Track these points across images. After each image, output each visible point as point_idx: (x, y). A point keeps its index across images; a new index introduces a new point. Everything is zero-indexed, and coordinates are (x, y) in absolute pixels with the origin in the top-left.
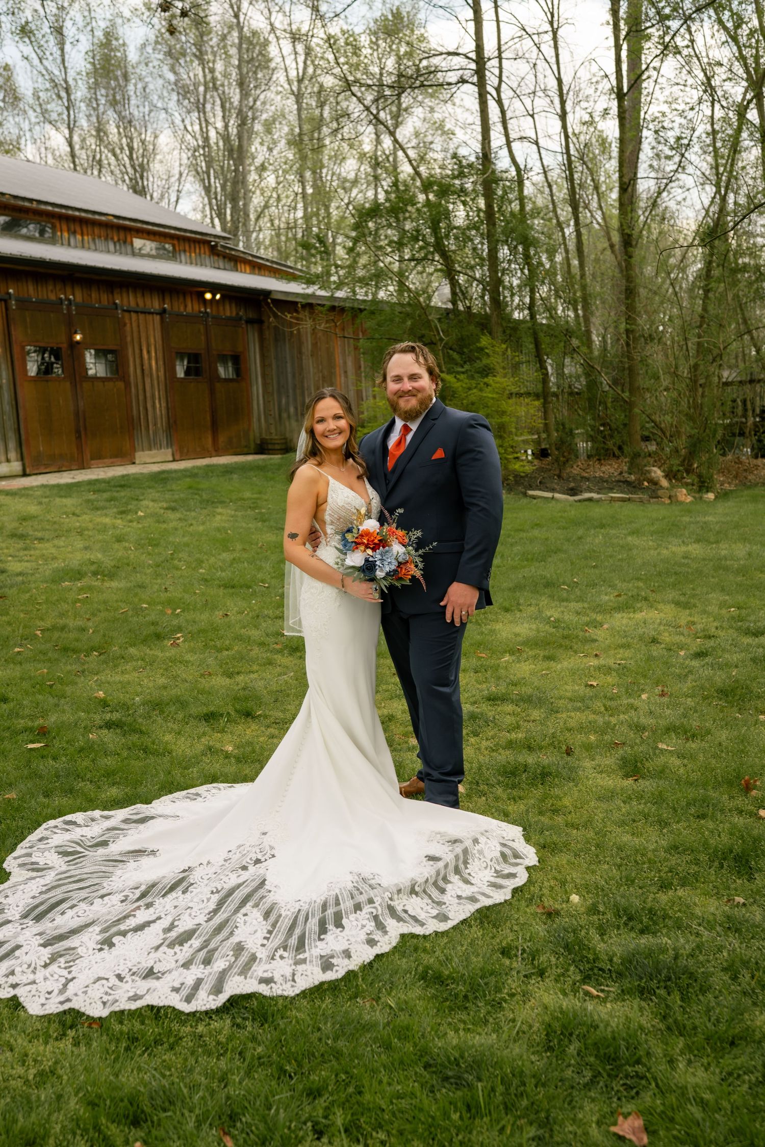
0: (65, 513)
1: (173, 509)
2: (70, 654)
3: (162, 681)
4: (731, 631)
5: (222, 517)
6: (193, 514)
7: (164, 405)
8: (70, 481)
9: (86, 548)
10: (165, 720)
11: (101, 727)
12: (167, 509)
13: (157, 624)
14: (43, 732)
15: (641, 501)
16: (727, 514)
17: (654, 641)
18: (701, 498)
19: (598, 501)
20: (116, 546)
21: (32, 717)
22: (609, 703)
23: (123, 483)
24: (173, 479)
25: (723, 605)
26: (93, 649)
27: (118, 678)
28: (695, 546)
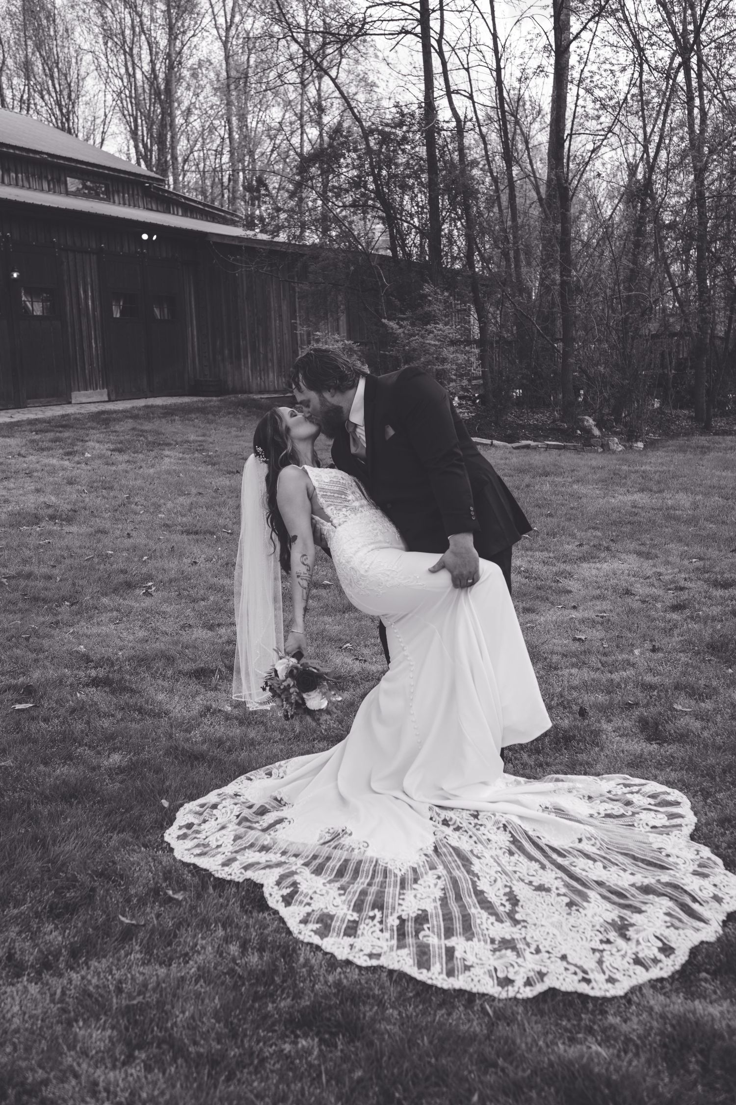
0: (10, 453)
1: (120, 451)
2: (41, 604)
3: (141, 634)
4: (700, 583)
5: (170, 459)
6: (141, 456)
7: (100, 345)
8: (8, 420)
9: (38, 491)
10: (153, 676)
11: (88, 685)
12: (113, 450)
13: (126, 572)
14: (29, 692)
15: (575, 449)
16: (662, 464)
17: (628, 592)
18: (631, 447)
19: (535, 448)
20: (68, 488)
21: (13, 674)
22: (604, 659)
23: (64, 423)
24: (114, 420)
25: (683, 556)
26: (64, 599)
27: (95, 630)
28: (640, 495)
